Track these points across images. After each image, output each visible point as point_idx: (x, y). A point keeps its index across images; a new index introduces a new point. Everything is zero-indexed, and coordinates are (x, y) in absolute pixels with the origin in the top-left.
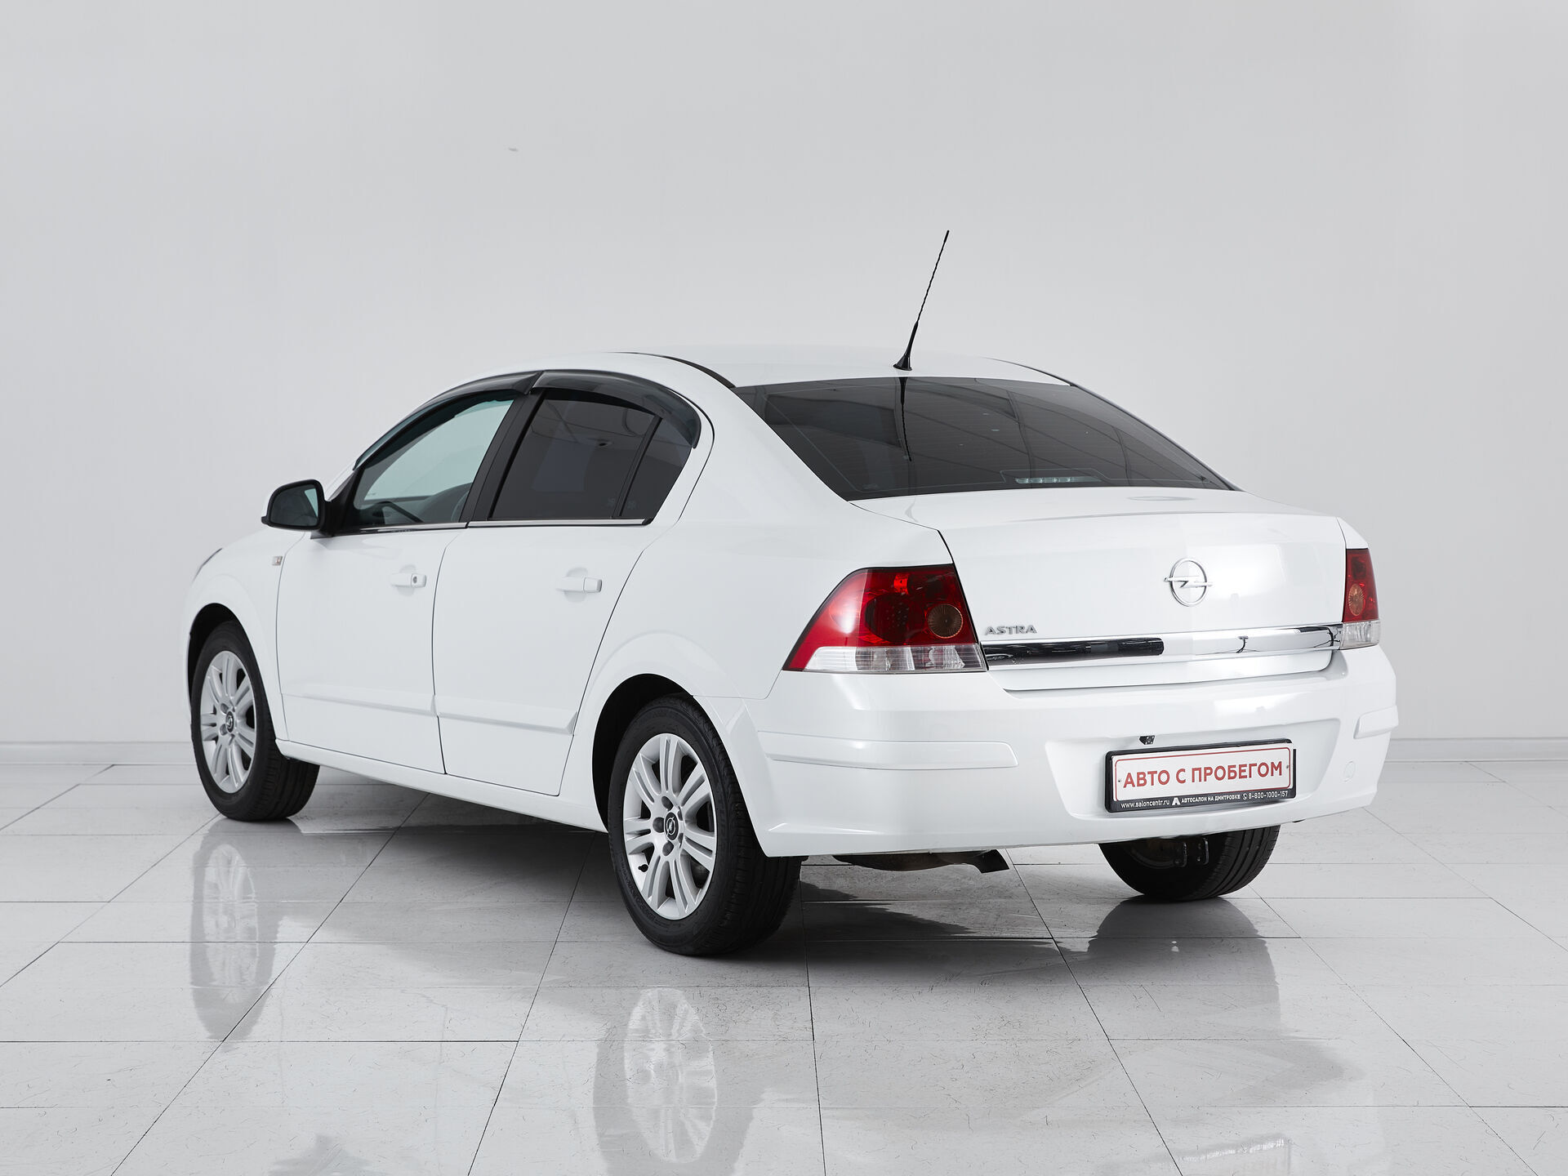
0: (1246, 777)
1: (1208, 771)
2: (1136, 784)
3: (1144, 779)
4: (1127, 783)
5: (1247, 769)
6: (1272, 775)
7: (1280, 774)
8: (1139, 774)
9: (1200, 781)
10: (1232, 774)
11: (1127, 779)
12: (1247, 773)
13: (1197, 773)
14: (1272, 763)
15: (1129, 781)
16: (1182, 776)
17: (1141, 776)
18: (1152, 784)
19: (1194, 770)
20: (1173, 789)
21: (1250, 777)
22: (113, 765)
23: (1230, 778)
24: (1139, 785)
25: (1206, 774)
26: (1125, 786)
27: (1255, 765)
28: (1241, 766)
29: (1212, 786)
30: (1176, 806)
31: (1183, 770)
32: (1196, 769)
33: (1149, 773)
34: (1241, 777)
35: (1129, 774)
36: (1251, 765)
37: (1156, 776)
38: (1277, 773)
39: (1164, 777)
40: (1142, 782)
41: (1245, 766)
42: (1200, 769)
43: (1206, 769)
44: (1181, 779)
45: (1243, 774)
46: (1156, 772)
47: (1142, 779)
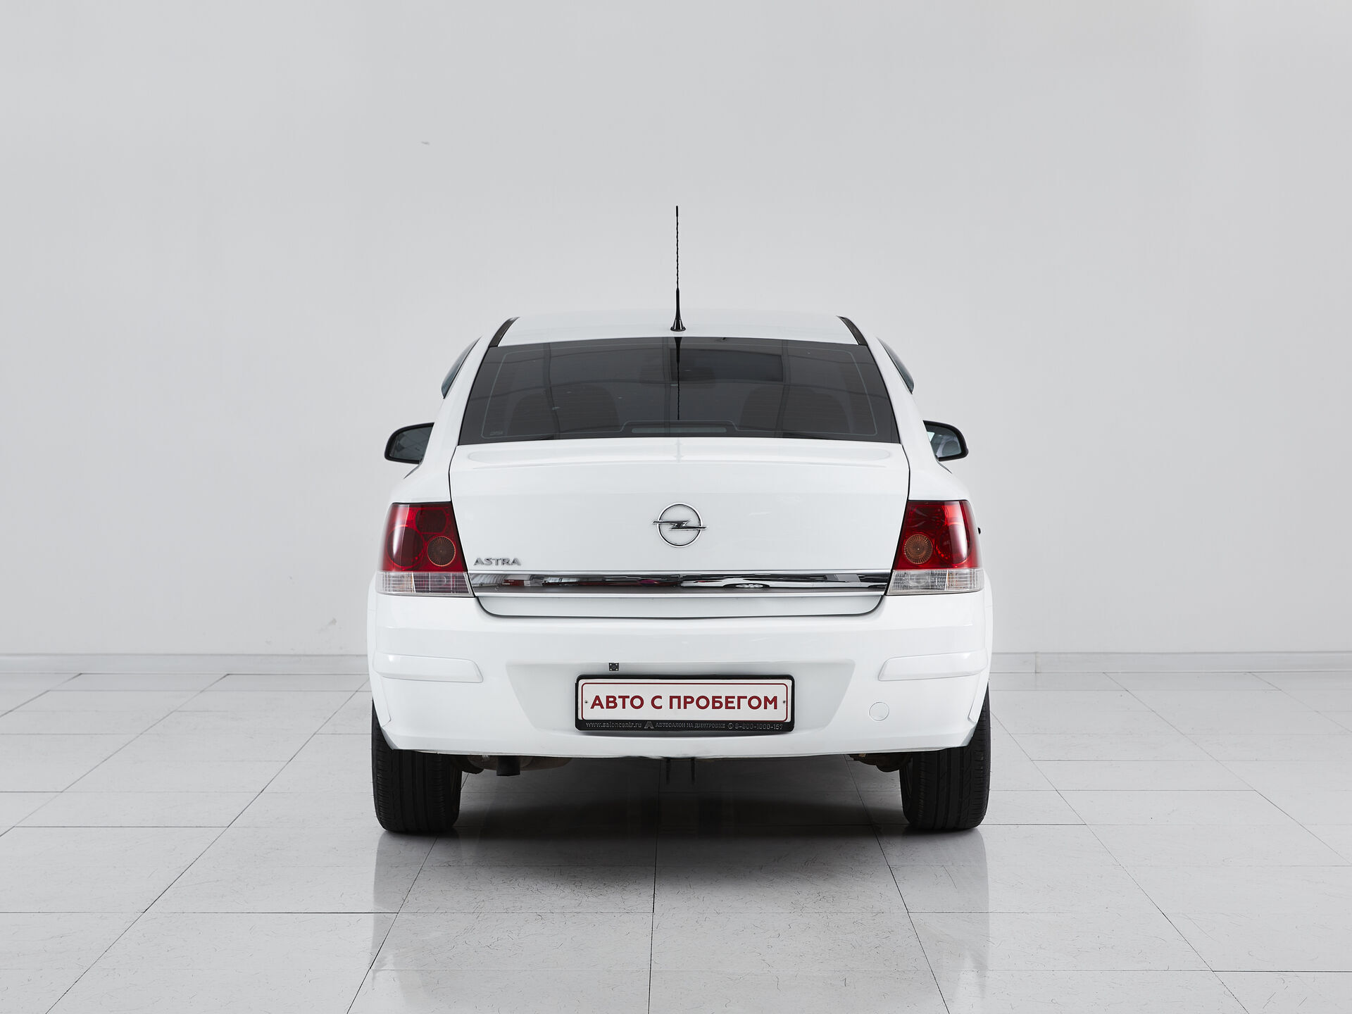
0: (734, 708)
1: (688, 700)
2: (605, 706)
3: (614, 702)
4: (594, 704)
5: (735, 700)
6: (765, 708)
7: (776, 708)
8: (608, 697)
9: (679, 707)
10: (717, 705)
11: (595, 701)
12: (735, 704)
13: (675, 701)
14: (766, 698)
15: (597, 702)
16: (657, 702)
17: (611, 699)
18: (624, 707)
19: (672, 698)
20: (647, 714)
21: (739, 708)
22: (81, 674)
23: (714, 707)
24: (608, 707)
25: (686, 703)
26: (592, 707)
28: (727, 698)
29: (692, 713)
30: (647, 730)
31: (660, 697)
32: (675, 697)
33: (620, 697)
34: (727, 707)
35: (597, 698)
36: (739, 698)
37: (628, 701)
38: (771, 707)
39: (637, 702)
40: (611, 705)
41: (734, 697)
42: (679, 698)
43: (686, 698)
44: (657, 705)
45: (730, 705)
46: (628, 697)
47: (611, 702)
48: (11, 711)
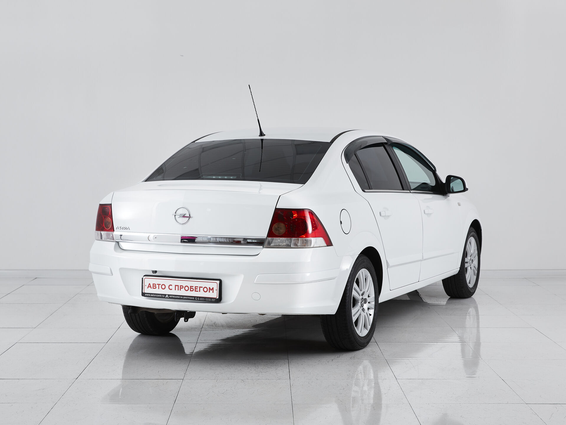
0: (198, 291)
1: (181, 287)
3: (155, 286)
4: (148, 287)
6: (209, 292)
7: (213, 292)
8: (153, 284)
9: (178, 290)
11: (149, 285)
14: (209, 288)
15: (149, 286)
18: (159, 289)
20: (167, 292)
21: (200, 291)
23: (191, 291)
24: (153, 288)
27: (202, 287)
28: (195, 287)
29: (183, 293)
30: (167, 298)
31: (172, 285)
32: (177, 286)
33: (157, 284)
34: (195, 291)
36: (200, 287)
37: (160, 286)
38: (211, 292)
39: (163, 287)
40: (154, 287)
41: (198, 287)
44: (171, 288)
46: (160, 284)
47: (154, 286)
48: (9, 294)
